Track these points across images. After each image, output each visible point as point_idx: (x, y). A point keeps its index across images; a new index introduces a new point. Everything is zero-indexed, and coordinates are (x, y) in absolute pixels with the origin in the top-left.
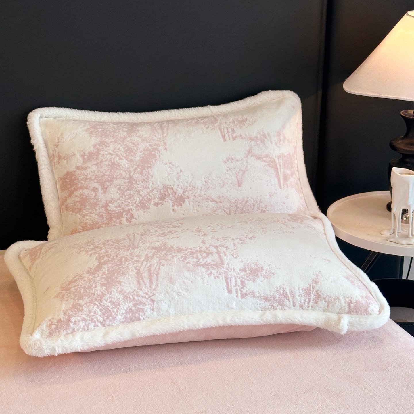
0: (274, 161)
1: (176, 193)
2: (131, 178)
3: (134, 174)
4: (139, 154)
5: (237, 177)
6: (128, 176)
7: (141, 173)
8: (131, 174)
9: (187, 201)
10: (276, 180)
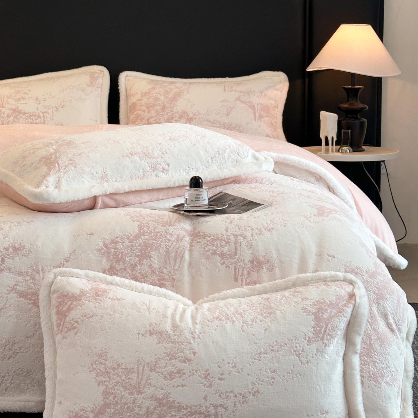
0: (254, 106)
1: (188, 116)
2: (164, 106)
3: (166, 104)
4: (172, 94)
5: (227, 111)
6: (163, 105)
7: (171, 104)
8: (165, 104)
9: (194, 120)
10: (253, 115)
